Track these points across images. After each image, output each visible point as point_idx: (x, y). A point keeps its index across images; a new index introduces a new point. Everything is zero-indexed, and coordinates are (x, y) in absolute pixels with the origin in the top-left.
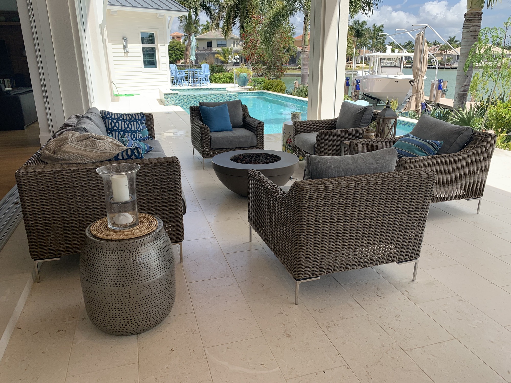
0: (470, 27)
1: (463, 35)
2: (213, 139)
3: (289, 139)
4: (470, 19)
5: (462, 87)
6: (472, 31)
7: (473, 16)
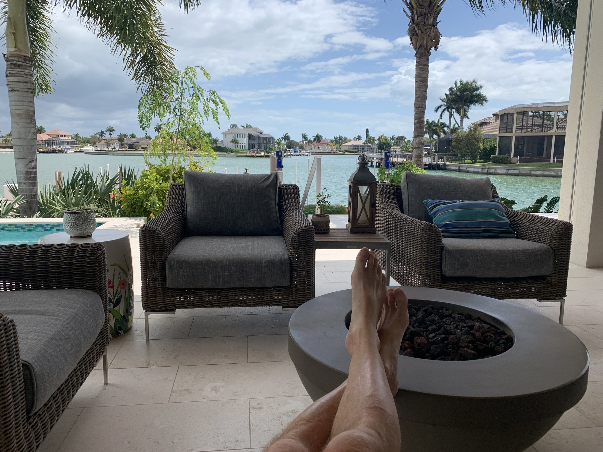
0: (22, 75)
4: (19, 63)
5: (30, 162)
6: (27, 82)
7: (23, 61)
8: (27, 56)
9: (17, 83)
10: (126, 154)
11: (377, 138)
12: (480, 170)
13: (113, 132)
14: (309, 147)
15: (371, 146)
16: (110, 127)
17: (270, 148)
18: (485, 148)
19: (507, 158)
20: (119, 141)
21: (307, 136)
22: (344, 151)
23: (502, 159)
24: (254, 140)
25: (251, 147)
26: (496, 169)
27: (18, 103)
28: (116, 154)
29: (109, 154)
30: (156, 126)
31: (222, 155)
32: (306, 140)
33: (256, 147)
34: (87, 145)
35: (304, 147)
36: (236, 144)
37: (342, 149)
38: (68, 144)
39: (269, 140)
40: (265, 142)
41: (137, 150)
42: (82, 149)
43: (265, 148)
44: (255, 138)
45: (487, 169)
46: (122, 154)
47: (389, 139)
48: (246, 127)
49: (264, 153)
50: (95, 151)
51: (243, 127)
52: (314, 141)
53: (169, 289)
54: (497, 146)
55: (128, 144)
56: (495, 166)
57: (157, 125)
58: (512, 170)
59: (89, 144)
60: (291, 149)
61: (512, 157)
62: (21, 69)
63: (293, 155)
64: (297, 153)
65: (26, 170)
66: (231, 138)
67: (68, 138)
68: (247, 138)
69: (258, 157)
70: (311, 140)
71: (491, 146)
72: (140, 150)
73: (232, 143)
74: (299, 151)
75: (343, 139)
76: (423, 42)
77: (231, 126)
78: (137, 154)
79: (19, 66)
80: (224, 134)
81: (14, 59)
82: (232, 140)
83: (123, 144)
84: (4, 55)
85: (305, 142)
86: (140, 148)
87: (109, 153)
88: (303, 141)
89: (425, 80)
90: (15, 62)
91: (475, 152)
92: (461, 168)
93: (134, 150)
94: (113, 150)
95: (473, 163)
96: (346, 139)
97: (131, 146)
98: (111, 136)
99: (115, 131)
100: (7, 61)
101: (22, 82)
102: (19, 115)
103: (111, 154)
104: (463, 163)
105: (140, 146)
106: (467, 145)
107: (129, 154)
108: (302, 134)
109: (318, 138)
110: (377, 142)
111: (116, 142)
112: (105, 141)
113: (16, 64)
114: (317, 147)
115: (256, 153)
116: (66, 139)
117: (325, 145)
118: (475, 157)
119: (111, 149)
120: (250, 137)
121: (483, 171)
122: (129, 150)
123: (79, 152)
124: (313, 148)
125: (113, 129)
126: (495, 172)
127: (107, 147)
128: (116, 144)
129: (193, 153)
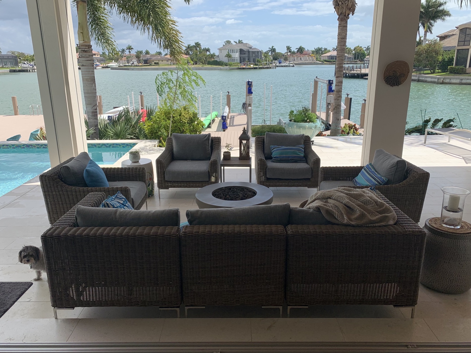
0: (88, 57)
4: (86, 50)
5: (94, 106)
6: (90, 60)
7: (88, 48)
9: (85, 61)
10: (143, 69)
11: (352, 48)
12: (436, 80)
13: (132, 50)
14: (292, 58)
15: (348, 56)
16: (129, 45)
17: (258, 61)
18: (444, 60)
19: (462, 69)
20: (137, 58)
21: (291, 48)
22: (323, 61)
23: (457, 70)
24: (244, 54)
25: (242, 60)
26: (451, 79)
27: (86, 73)
28: (135, 69)
31: (218, 68)
32: (290, 51)
33: (247, 60)
34: (112, 61)
35: (288, 58)
36: (230, 58)
37: (322, 60)
38: (98, 61)
39: (257, 53)
40: (254, 55)
41: (150, 65)
42: (108, 65)
43: (254, 61)
44: (246, 52)
45: (442, 79)
46: (140, 69)
47: (365, 49)
48: (238, 43)
49: (252, 65)
50: (119, 66)
51: (236, 42)
52: (297, 52)
53: (166, 181)
54: (455, 58)
55: (144, 60)
56: (451, 76)
58: (466, 80)
59: (113, 61)
60: (276, 61)
61: (467, 68)
62: (87, 53)
63: (277, 66)
64: (281, 64)
65: (92, 111)
66: (225, 53)
67: (98, 56)
68: (239, 52)
69: (248, 69)
70: (294, 52)
71: (449, 58)
72: (153, 66)
73: (226, 57)
74: (283, 62)
75: (323, 50)
76: (343, 10)
77: (226, 42)
78: (151, 69)
79: (86, 51)
80: (220, 50)
81: (83, 47)
82: (227, 54)
83: (140, 60)
84: (77, 45)
85: (289, 53)
86: (153, 63)
87: (129, 68)
88: (287, 52)
89: (344, 37)
90: (83, 49)
91: (434, 63)
92: (420, 78)
93: (149, 66)
94: (132, 66)
95: (431, 73)
96: (326, 49)
97: (146, 62)
98: (130, 54)
99: (133, 49)
101: (88, 60)
102: (87, 80)
103: (131, 69)
104: (422, 74)
105: (153, 61)
106: (427, 57)
107: (145, 69)
108: (287, 47)
109: (301, 50)
110: (354, 52)
111: (135, 58)
112: (126, 58)
113: (84, 50)
114: (300, 58)
115: (246, 65)
116: (96, 57)
117: (306, 56)
118: (434, 69)
119: (131, 65)
120: (241, 51)
121: (439, 81)
122: (145, 66)
123: (106, 67)
124: (296, 59)
125: (131, 47)
126: (450, 82)
127: (128, 63)
128: (134, 60)
129: (195, 67)
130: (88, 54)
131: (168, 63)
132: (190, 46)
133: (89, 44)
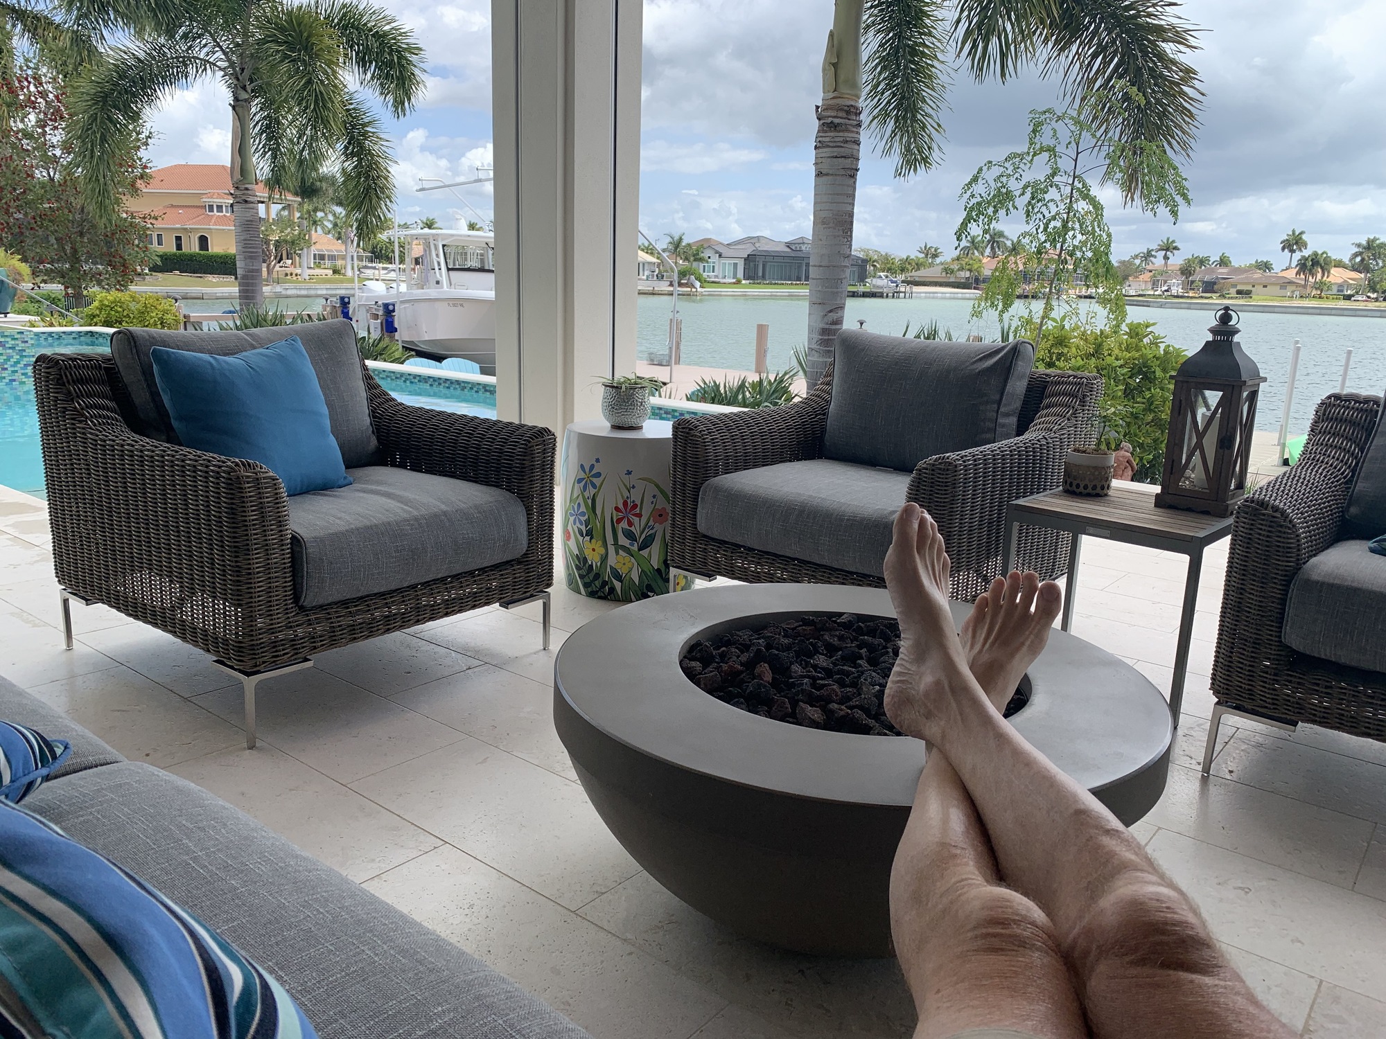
0: (839, 144)
1: (820, 166)
2: (312, 550)
3: (625, 504)
4: (837, 121)
5: (831, 311)
6: (845, 157)
7: (844, 115)
8: (852, 106)
9: (830, 160)
10: (1192, 306)
13: (1174, 251)
16: (1168, 239)
20: (1183, 273)
27: (826, 198)
28: (1167, 305)
29: (1151, 304)
30: (1286, 238)
46: (1183, 306)
55: (1204, 282)
57: (1291, 233)
62: (839, 131)
65: (823, 325)
79: (836, 126)
81: (830, 113)
83: (1193, 282)
84: (817, 107)
86: (1233, 291)
87: (1150, 302)
90: (829, 120)
94: (1163, 295)
97: (1211, 287)
98: (1166, 263)
99: (1178, 249)
100: (819, 119)
101: (836, 157)
103: (1156, 305)
105: (1234, 286)
107: (1199, 306)
111: (1177, 275)
112: (1151, 274)
113: (832, 122)
119: (1161, 293)
123: (1086, 297)
125: (1175, 244)
127: (1153, 288)
128: (1174, 281)
129: (1379, 307)
130: (841, 134)
131: (1283, 292)
132: (1378, 242)
133: (853, 103)
